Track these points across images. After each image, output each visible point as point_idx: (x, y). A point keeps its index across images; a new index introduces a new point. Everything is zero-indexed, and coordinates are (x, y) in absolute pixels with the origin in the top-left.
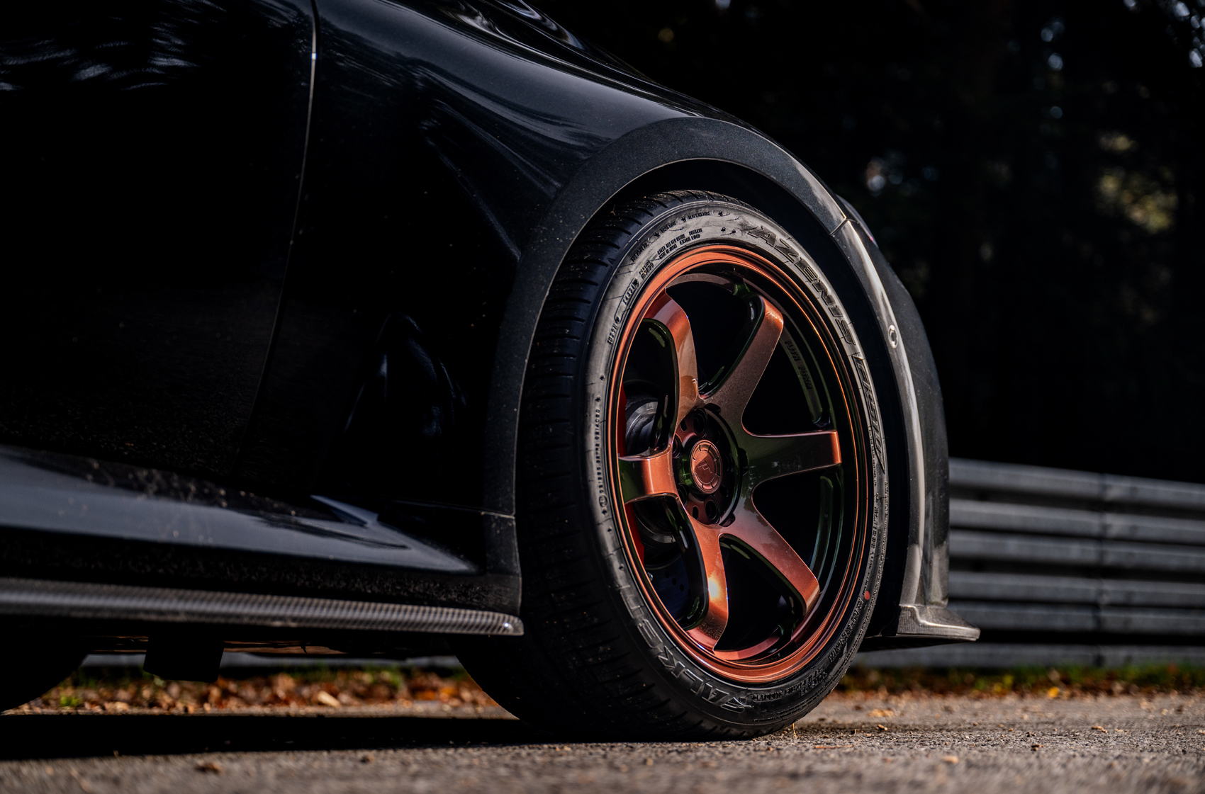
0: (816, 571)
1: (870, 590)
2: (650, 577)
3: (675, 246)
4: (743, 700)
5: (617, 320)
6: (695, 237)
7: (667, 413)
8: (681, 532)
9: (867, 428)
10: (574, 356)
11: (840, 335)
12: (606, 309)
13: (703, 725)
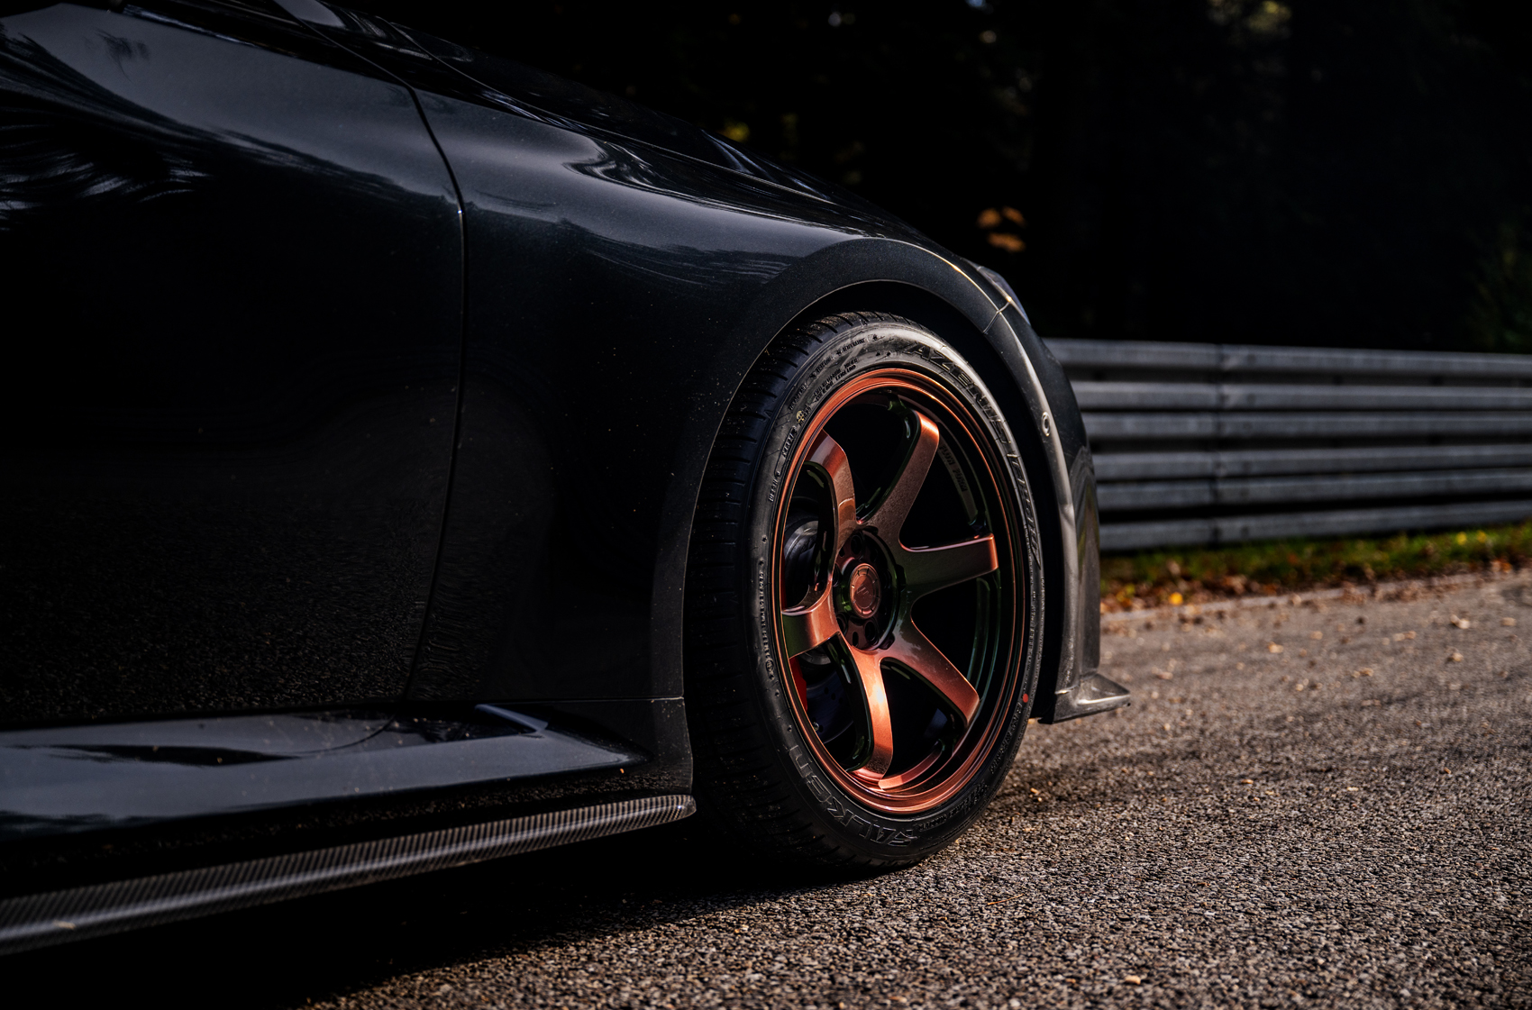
0: (973, 681)
1: (1028, 692)
2: (815, 726)
3: (831, 384)
4: (909, 833)
5: (777, 476)
6: (851, 369)
7: (826, 548)
8: (843, 666)
9: (1023, 526)
10: (735, 522)
11: (995, 437)
12: (766, 466)
13: (871, 863)
